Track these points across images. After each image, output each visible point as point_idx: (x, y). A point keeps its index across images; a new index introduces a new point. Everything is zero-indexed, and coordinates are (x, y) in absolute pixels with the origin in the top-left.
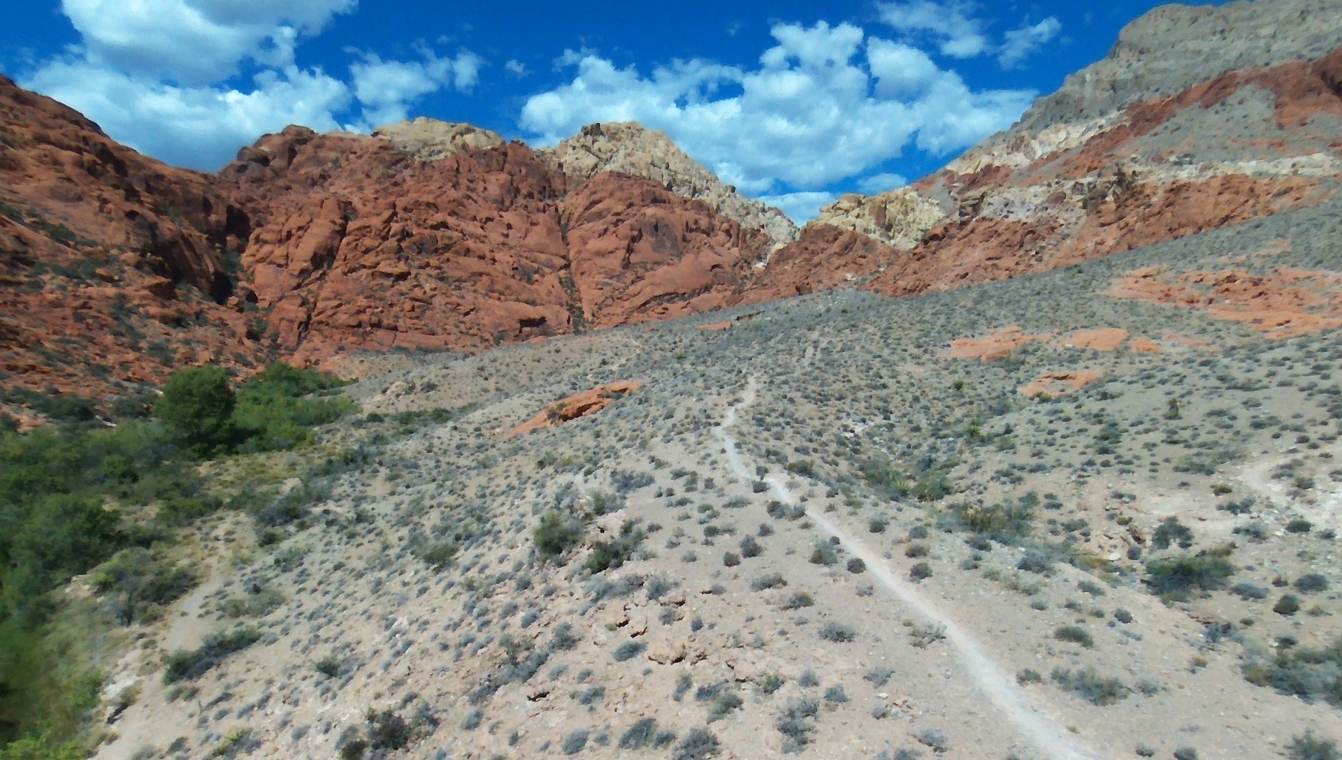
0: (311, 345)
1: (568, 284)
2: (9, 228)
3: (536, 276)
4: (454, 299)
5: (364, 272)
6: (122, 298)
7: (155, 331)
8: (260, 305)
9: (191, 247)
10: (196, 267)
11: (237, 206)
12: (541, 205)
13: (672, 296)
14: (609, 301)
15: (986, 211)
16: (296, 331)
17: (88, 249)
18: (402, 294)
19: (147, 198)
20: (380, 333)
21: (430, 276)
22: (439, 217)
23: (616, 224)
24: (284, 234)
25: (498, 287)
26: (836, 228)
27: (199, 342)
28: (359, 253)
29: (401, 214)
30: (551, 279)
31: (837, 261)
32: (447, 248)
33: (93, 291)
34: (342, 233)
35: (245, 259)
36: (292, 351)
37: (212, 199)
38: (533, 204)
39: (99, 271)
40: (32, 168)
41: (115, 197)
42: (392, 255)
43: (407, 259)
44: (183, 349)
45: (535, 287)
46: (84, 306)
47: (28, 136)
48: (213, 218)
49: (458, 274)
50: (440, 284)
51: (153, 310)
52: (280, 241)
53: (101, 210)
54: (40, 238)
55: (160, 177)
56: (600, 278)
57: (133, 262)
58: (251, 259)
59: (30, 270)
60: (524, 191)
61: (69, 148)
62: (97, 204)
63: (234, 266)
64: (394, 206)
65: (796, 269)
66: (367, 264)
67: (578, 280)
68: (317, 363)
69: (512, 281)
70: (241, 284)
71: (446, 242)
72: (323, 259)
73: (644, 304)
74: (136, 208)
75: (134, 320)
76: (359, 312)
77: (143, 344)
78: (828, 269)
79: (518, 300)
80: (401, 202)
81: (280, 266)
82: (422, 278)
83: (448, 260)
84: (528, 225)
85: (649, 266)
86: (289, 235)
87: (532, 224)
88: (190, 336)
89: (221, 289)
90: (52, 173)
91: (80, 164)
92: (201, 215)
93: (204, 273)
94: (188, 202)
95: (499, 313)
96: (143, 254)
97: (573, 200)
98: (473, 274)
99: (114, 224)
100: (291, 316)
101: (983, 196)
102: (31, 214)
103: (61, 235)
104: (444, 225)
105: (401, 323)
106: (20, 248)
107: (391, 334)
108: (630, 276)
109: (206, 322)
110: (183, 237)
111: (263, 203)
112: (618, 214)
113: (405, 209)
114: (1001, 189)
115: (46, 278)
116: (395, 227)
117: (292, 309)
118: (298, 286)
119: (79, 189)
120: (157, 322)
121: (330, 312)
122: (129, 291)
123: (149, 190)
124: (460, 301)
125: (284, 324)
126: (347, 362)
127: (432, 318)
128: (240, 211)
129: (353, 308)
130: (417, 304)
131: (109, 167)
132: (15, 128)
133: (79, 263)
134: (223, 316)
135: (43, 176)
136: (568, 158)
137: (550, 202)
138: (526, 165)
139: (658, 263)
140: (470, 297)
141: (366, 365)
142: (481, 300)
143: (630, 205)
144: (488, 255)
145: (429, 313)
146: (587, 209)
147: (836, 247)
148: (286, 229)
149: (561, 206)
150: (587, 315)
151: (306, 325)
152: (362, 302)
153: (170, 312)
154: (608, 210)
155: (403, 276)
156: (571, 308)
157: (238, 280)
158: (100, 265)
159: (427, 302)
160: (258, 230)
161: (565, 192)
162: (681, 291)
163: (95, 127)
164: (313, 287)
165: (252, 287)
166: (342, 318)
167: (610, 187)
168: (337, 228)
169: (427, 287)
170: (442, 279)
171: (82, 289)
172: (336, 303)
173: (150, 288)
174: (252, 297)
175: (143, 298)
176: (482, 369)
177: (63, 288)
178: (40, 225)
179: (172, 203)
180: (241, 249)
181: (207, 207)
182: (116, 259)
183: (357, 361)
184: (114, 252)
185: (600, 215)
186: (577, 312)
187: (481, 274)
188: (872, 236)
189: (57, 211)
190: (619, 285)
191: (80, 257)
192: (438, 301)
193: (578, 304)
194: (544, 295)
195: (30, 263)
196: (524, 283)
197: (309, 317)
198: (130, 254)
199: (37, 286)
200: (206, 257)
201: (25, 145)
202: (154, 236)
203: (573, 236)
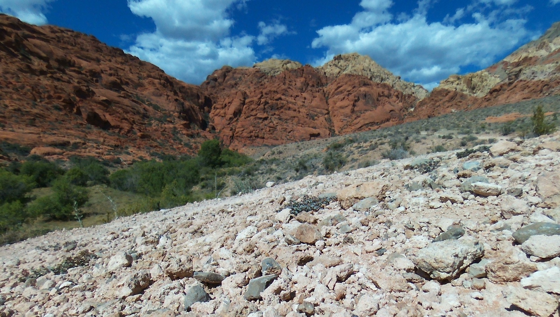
0: (235, 144)
1: (329, 120)
2: (142, 106)
3: (316, 118)
4: (285, 127)
5: (252, 118)
6: (175, 128)
7: (185, 139)
8: (217, 131)
9: (194, 111)
10: (196, 118)
11: (208, 96)
12: (317, 89)
13: (372, 124)
14: (346, 127)
15: (522, 77)
16: (229, 139)
17: (164, 112)
18: (266, 125)
19: (180, 95)
20: (258, 140)
21: (275, 118)
22: (279, 96)
23: (348, 95)
24: (224, 105)
25: (301, 122)
26: (447, 90)
27: (199, 143)
28: (250, 111)
29: (264, 96)
30: (322, 119)
31: (447, 104)
32: (282, 107)
33: (166, 126)
34: (244, 104)
35: (211, 115)
36: (229, 146)
37: (200, 94)
38: (314, 89)
39: (168, 119)
40: (147, 86)
41: (171, 94)
42: (262, 111)
43: (267, 112)
44: (194, 145)
45: (316, 121)
46: (164, 131)
47: (145, 75)
48: (200, 101)
49: (285, 117)
50: (279, 121)
51: (184, 132)
52: (223, 108)
53: (167, 99)
54: (150, 109)
55: (183, 87)
56: (342, 117)
57: (177, 116)
58: (213, 115)
59: (148, 120)
60: (311, 84)
61: (157, 79)
62: (166, 97)
63: (207, 117)
64: (262, 93)
65: (428, 108)
66: (253, 114)
67: (333, 119)
68: (237, 150)
69: (306, 120)
70: (210, 124)
71: (281, 105)
72: (237, 113)
73: (361, 127)
74: (177, 98)
75: (179, 135)
76: (251, 132)
77: (182, 143)
78: (443, 108)
79: (309, 127)
80: (264, 91)
81: (223, 117)
82: (273, 119)
83: (282, 112)
84: (312, 98)
85: (362, 112)
86: (226, 105)
87: (314, 97)
88: (196, 141)
89: (204, 125)
90: (153, 87)
91: (160, 84)
92: (196, 100)
93: (198, 120)
94: (192, 95)
95: (302, 131)
96: (180, 114)
97: (330, 87)
98: (292, 117)
99: (171, 104)
100: (227, 134)
101: (520, 71)
102: (148, 101)
103: (156, 108)
104: (280, 99)
105: (265, 136)
106: (145, 112)
107: (262, 140)
108: (354, 116)
109: (200, 136)
110: (192, 107)
111: (216, 95)
112: (349, 91)
113: (266, 94)
114: (531, 66)
115: (153, 122)
116: (263, 100)
117: (228, 132)
118: (229, 124)
119: (161, 92)
120: (185, 136)
121: (240, 133)
122: (177, 126)
123: (180, 92)
124: (287, 127)
125: (225, 137)
126: (247, 150)
127: (276, 134)
128: (209, 98)
129: (248, 131)
130: (271, 129)
131: (168, 84)
132: (142, 73)
133: (161, 117)
134: (206, 134)
135: (150, 88)
136: (328, 70)
137: (321, 88)
138: (311, 74)
139: (366, 110)
140: (290, 126)
141: (254, 151)
142: (295, 127)
143: (354, 87)
144: (297, 110)
145: (275, 132)
146: (336, 90)
147: (447, 98)
148: (224, 103)
149: (325, 89)
150: (337, 132)
151: (232, 137)
152: (251, 128)
153: (190, 132)
154: (345, 90)
155: (266, 119)
156: (330, 130)
157: (209, 122)
158: (168, 117)
159: (274, 128)
160: (215, 104)
161: (327, 84)
162: (376, 121)
163: (163, 71)
164: (234, 124)
165: (213, 124)
166: (245, 134)
167: (345, 80)
168: (242, 102)
169: (275, 122)
170: (280, 119)
171: (163, 125)
172: (243, 129)
173: (183, 125)
174: (214, 128)
175: (181, 128)
176: (298, 146)
177: (158, 125)
178: (150, 105)
179: (187, 96)
180: (209, 112)
181: (198, 97)
182: (172, 115)
183: (251, 149)
184: (172, 113)
185: (341, 92)
186: (333, 131)
187: (294, 117)
188: (465, 93)
189: (155, 100)
190: (350, 120)
191: (162, 115)
192: (279, 128)
193: (333, 128)
194: (319, 125)
195: (148, 117)
196: (311, 120)
197: (233, 135)
198: (176, 113)
199: (150, 124)
200: (199, 114)
201: (144, 78)
202: (183, 107)
203: (330, 101)
